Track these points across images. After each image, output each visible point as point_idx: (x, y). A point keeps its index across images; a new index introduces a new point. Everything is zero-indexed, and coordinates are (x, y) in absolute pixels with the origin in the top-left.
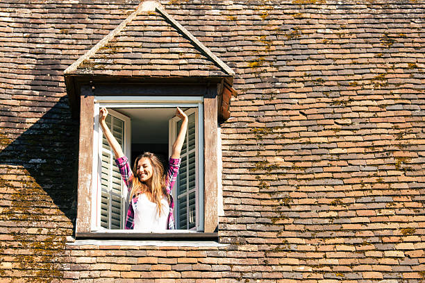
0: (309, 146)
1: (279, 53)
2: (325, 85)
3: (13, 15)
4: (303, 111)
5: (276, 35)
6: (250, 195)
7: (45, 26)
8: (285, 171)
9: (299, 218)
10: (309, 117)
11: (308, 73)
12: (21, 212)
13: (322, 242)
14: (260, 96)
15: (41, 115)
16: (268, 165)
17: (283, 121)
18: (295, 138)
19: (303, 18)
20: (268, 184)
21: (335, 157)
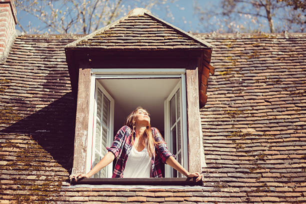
0: (275, 121)
1: (243, 66)
2: (284, 84)
3: (34, 46)
4: (267, 100)
5: (239, 56)
6: (229, 153)
7: (59, 52)
8: (257, 137)
9: (274, 168)
10: (273, 103)
11: (268, 77)
12: (23, 164)
13: (298, 185)
14: (231, 92)
15: (49, 103)
16: (242, 134)
17: (251, 106)
18: (264, 116)
19: (260, 46)
20: (244, 146)
21: (299, 128)
